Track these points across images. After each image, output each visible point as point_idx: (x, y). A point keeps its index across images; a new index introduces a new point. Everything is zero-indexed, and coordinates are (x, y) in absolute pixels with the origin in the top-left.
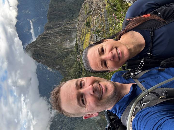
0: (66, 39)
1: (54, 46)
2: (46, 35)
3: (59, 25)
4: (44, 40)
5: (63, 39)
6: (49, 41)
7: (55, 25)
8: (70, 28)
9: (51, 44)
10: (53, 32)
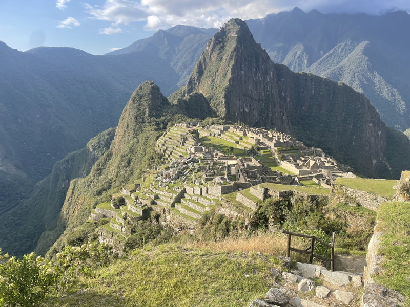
0: (250, 106)
1: (239, 78)
2: (263, 64)
3: (285, 94)
4: (254, 60)
5: (251, 99)
6: (251, 70)
7: (285, 87)
8: (272, 116)
9: (243, 72)
10: (268, 80)
